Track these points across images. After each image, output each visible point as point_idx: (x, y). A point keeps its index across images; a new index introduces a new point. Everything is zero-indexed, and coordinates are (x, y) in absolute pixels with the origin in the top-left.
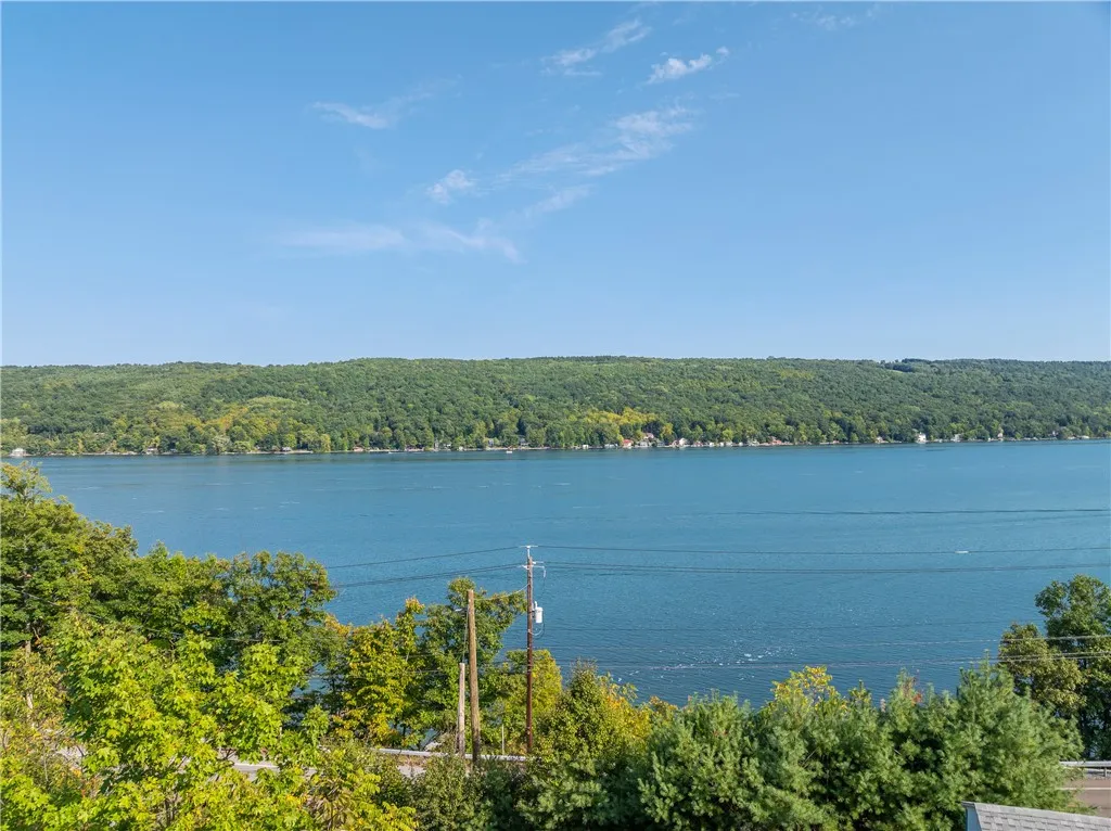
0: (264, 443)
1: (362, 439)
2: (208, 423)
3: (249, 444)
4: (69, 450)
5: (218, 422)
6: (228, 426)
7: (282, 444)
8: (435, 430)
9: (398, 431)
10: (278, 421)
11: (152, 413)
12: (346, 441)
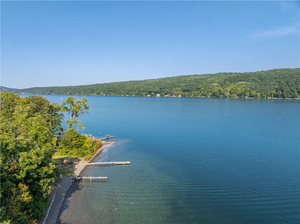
0: (239, 95)
1: (271, 94)
2: (224, 89)
3: (235, 95)
4: (190, 96)
5: (227, 89)
6: (230, 90)
7: (245, 95)
9: (284, 92)
10: (244, 89)
11: (211, 86)
12: (265, 95)
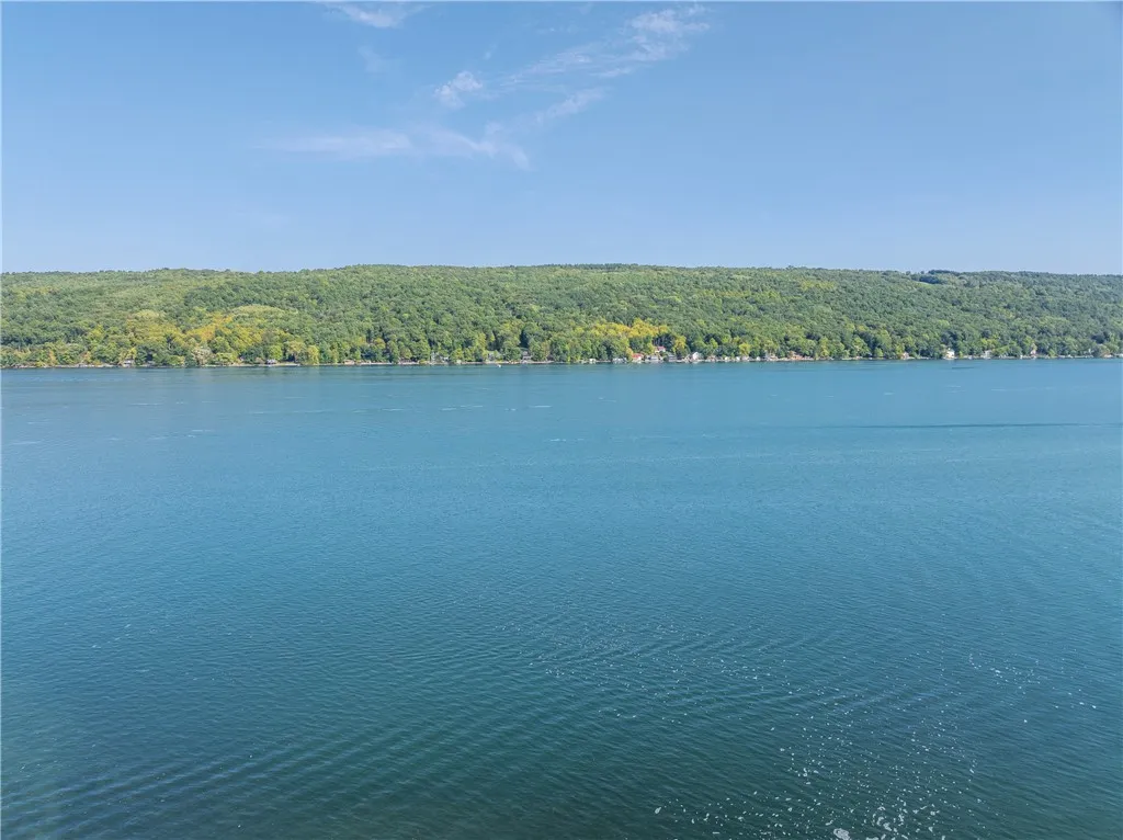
0: (247, 355)
1: (353, 351)
2: (189, 333)
3: (231, 356)
4: (40, 363)
5: (200, 332)
6: (210, 337)
7: (267, 356)
8: (431, 343)
9: (391, 343)
10: (263, 331)
11: (130, 323)
12: (335, 354)
